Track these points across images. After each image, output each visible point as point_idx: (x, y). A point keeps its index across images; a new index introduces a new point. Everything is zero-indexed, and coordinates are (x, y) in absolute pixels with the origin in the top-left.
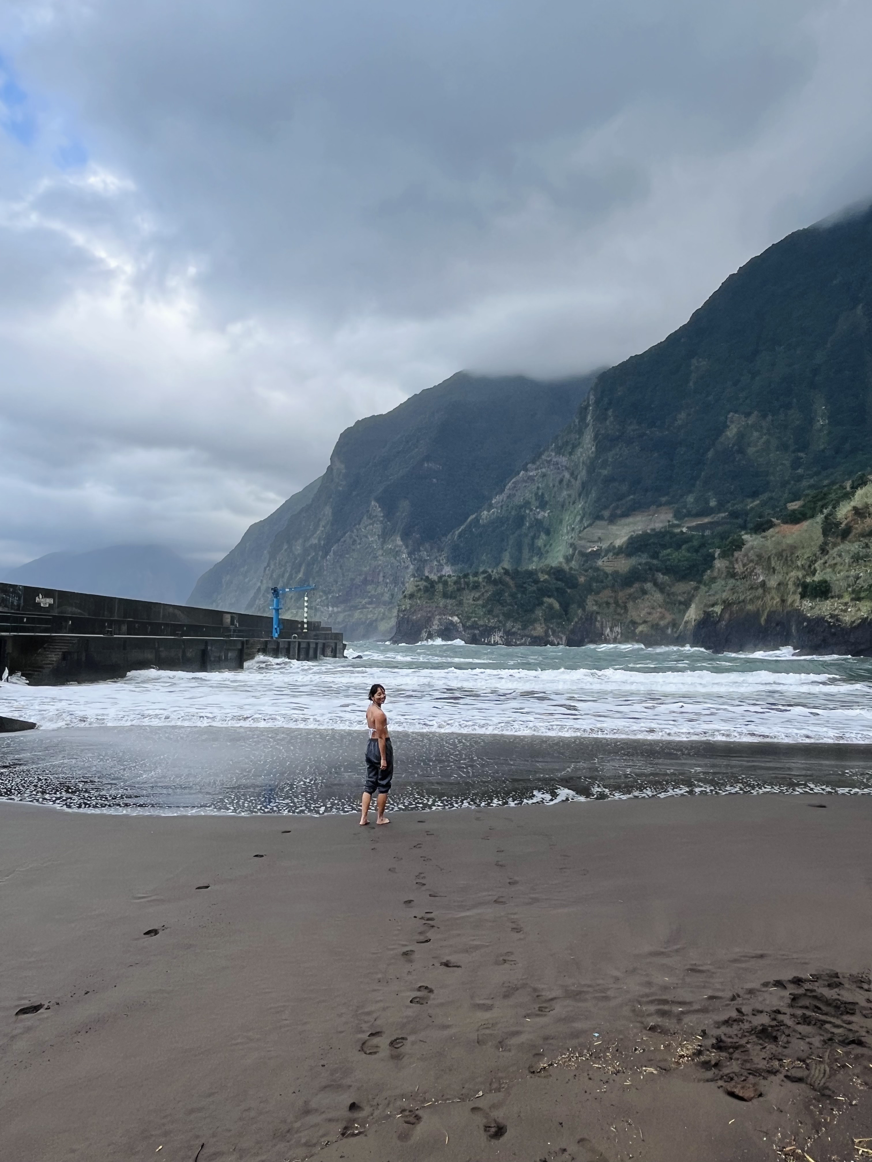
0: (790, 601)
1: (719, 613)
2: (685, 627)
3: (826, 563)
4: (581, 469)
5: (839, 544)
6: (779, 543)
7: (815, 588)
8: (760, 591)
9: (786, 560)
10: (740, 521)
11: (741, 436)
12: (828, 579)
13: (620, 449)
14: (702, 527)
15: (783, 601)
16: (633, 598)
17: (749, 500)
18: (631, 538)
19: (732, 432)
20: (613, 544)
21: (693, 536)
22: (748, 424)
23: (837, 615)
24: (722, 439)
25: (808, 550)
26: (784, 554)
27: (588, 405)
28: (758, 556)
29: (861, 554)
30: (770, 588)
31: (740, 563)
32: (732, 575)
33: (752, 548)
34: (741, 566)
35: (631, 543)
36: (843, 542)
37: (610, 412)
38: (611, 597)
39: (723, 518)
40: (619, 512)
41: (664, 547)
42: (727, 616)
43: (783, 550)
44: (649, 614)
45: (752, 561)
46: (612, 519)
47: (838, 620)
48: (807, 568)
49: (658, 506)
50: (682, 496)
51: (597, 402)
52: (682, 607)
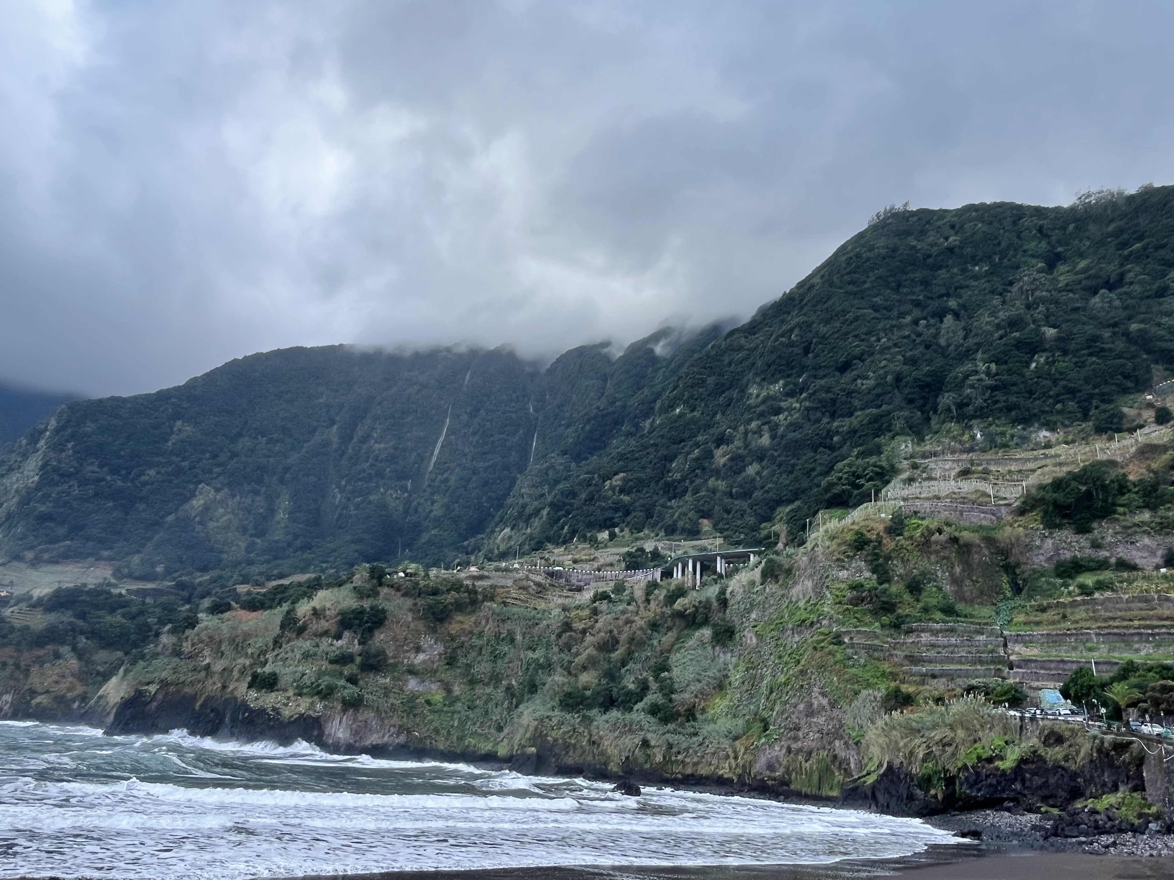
0: (231, 687)
1: (153, 693)
2: (97, 702)
3: (277, 655)
4: (10, 497)
5: (293, 640)
6: (234, 628)
7: (264, 680)
8: (203, 674)
9: (237, 645)
10: (185, 594)
11: (206, 509)
12: (278, 672)
13: (70, 487)
14: (143, 593)
15: (224, 687)
16: (41, 662)
17: (199, 574)
18: (59, 591)
19: (197, 503)
20: (31, 593)
21: (132, 600)
22: (215, 499)
23: (279, 708)
24: (187, 506)
25: (260, 640)
26: (237, 640)
27: (46, 429)
28: (210, 637)
29: (311, 652)
30: (214, 673)
31: (189, 642)
32: (177, 653)
33: (206, 628)
34: (190, 646)
35: (57, 597)
36: (298, 637)
37: (70, 445)
38: (11, 657)
39: (169, 587)
40: (46, 556)
41: (97, 607)
42: (160, 697)
43: (237, 636)
44: (57, 682)
45: (202, 642)
46: (35, 563)
47: (278, 713)
48: (255, 656)
49: (98, 560)
50: (127, 554)
51: (57, 431)
52: (100, 678)
